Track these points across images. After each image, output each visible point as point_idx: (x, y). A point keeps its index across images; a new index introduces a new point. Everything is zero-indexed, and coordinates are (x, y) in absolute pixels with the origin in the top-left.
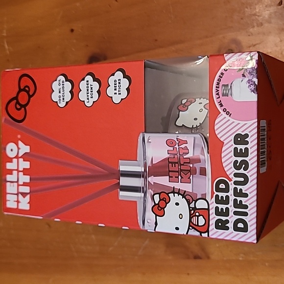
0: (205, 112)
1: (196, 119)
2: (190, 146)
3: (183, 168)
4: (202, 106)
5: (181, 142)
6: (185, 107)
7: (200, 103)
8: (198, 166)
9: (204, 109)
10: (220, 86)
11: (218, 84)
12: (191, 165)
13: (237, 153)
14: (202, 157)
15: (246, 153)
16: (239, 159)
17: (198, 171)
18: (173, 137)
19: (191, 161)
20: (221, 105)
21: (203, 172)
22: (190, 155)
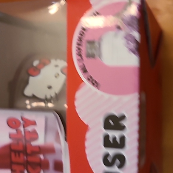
0: (63, 78)
1: (50, 87)
2: (40, 129)
3: (31, 159)
4: (58, 70)
5: (27, 123)
6: (37, 71)
7: (57, 66)
8: (51, 159)
9: (60, 74)
10: (84, 43)
11: (80, 39)
12: (42, 157)
13: (107, 142)
14: (56, 146)
15: (121, 143)
16: (112, 152)
17: (51, 165)
18: (16, 114)
19: (41, 150)
20: (85, 71)
21: (59, 166)
22: (40, 141)
